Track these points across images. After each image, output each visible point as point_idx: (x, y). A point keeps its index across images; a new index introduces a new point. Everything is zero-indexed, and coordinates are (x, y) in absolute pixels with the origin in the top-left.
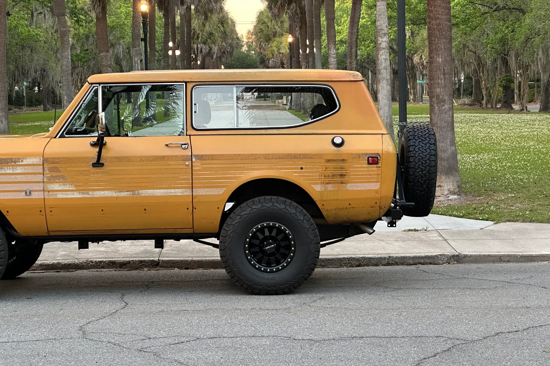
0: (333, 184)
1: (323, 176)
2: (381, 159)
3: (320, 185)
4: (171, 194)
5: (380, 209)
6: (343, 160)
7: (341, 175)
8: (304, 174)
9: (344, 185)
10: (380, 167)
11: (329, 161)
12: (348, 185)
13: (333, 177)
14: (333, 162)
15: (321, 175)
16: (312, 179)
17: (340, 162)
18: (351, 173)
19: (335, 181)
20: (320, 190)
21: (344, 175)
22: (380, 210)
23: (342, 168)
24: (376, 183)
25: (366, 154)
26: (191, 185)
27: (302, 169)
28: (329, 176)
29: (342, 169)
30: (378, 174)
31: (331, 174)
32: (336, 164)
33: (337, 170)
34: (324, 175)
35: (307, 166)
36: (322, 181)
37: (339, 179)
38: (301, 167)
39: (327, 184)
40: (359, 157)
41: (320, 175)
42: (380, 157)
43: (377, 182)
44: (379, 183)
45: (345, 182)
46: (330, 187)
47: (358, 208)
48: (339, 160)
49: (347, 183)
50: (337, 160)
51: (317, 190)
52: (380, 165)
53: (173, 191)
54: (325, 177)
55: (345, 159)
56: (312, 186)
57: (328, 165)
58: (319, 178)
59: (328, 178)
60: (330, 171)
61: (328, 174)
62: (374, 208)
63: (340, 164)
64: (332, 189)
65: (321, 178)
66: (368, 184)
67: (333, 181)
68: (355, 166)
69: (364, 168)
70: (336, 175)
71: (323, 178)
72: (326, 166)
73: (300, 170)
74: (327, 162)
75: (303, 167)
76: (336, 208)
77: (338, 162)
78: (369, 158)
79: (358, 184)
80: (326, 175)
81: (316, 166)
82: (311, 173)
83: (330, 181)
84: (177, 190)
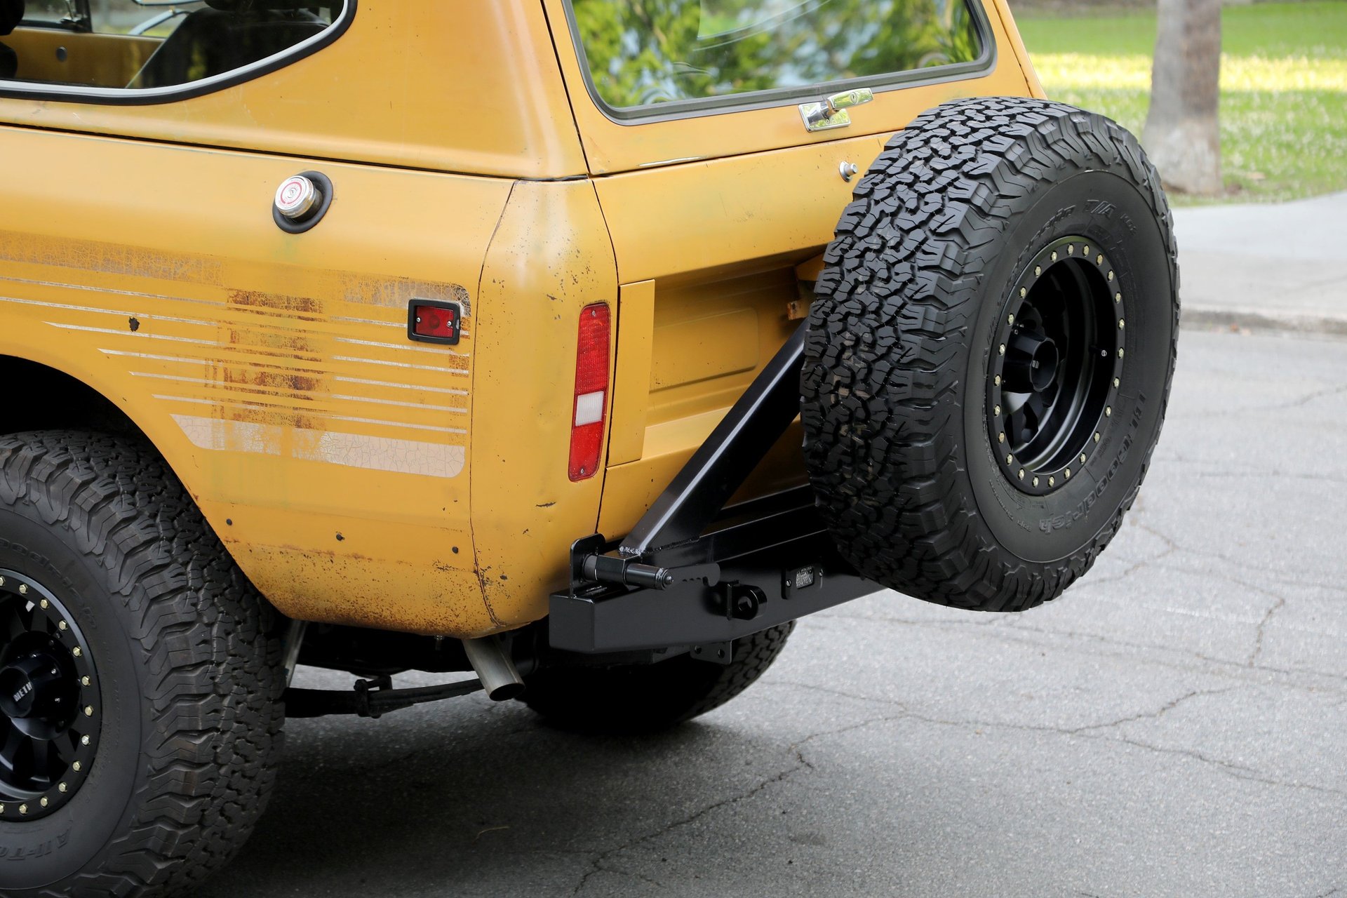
0: (263, 421)
1: (221, 374)
2: (473, 320)
3: (208, 421)
5: (483, 583)
6: (306, 305)
7: (297, 383)
8: (143, 355)
9: (309, 433)
10: (463, 364)
11: (244, 299)
12: (328, 437)
13: (262, 388)
14: (263, 309)
15: (211, 371)
16: (177, 383)
17: (291, 312)
18: (339, 378)
19: (273, 409)
20: (208, 445)
21: (309, 385)
22: (483, 591)
23: (299, 346)
24: (449, 448)
25: (405, 283)
27: (134, 325)
28: (244, 381)
29: (302, 348)
30: (455, 401)
31: (253, 372)
32: (276, 321)
33: (277, 351)
34: (225, 370)
35: (156, 317)
36: (219, 403)
37: (285, 401)
38: (131, 315)
39: (237, 417)
40: (375, 298)
41: (206, 367)
42: (467, 305)
43: (452, 439)
44: (462, 449)
45: (313, 422)
46: (250, 436)
47: (380, 560)
48: (288, 299)
49: (323, 427)
50: (279, 298)
51: (198, 444)
52: (463, 349)
54: (229, 384)
55: (312, 297)
56: (177, 418)
57: (246, 319)
58: (204, 381)
59: (243, 390)
60: (251, 352)
61: (241, 367)
62: (454, 573)
63: (291, 325)
64: (259, 448)
65: (214, 387)
66: (413, 444)
67: (263, 408)
68: (353, 341)
69: (394, 356)
70: (274, 378)
71: (221, 383)
72: (234, 327)
73: (129, 333)
74: (236, 302)
75: (140, 317)
76: (284, 546)
77: (284, 312)
78: (417, 308)
79: (366, 438)
80: (235, 371)
81: (193, 321)
82: (171, 354)
83: (250, 403)
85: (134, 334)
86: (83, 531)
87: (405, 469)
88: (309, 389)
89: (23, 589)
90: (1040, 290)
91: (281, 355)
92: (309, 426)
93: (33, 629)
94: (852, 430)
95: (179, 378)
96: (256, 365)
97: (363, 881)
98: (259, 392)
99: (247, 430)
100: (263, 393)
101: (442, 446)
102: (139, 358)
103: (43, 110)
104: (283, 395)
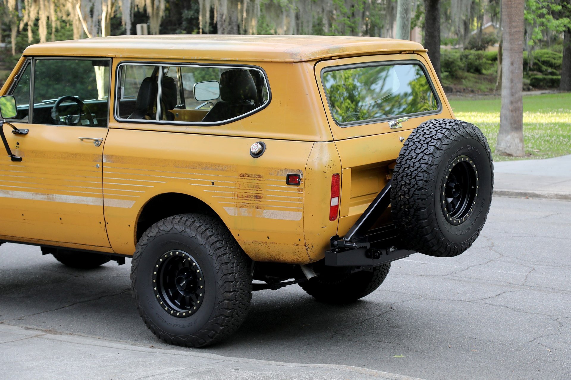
0: (248, 207)
1: (236, 196)
2: (304, 179)
3: (233, 208)
4: (83, 203)
5: (307, 249)
6: (259, 176)
7: (257, 197)
8: (215, 191)
9: (260, 210)
10: (301, 190)
11: (242, 175)
12: (265, 211)
13: (247, 199)
14: (248, 178)
15: (234, 195)
16: (225, 198)
17: (255, 178)
18: (268, 195)
19: (250, 204)
20: (233, 215)
21: (260, 197)
22: (307, 251)
23: (257, 187)
24: (298, 213)
25: (286, 170)
26: (102, 194)
27: (213, 183)
28: (242, 197)
29: (258, 188)
30: (299, 200)
31: (245, 195)
32: (251, 181)
33: (252, 189)
34: (237, 194)
35: (219, 181)
36: (236, 203)
37: (254, 202)
38: (212, 181)
39: (241, 207)
40: (278, 174)
41: (232, 194)
42: (302, 175)
43: (299, 210)
44: (301, 213)
45: (261, 207)
46: (244, 212)
47: (279, 244)
48: (254, 175)
49: (264, 208)
50: (252, 175)
51: (230, 214)
52: (301, 186)
53: (84, 198)
54: (238, 198)
55: (261, 174)
56: (225, 208)
57: (243, 181)
58: (232, 198)
59: (242, 199)
60: (244, 189)
61: (241, 193)
62: (299, 246)
63: (255, 182)
64: (247, 215)
65: (234, 199)
66: (288, 212)
67: (248, 204)
68: (272, 185)
69: (283, 189)
70: (250, 196)
71: (237, 198)
72: (240, 183)
73: (212, 186)
74: (240, 176)
75: (215, 181)
76: (253, 241)
77: (253, 178)
78: (289, 176)
79: (275, 211)
80: (240, 195)
81: (229, 182)
82: (223, 191)
83: (244, 203)
84: (89, 198)
85: (213, 186)
86: (200, 239)
87: (286, 219)
88: (260, 199)
89: (183, 255)
90: (454, 169)
91: (253, 190)
93: (185, 266)
94: (405, 207)
95: (225, 197)
96: (246, 193)
97: (272, 337)
98: (246, 200)
99: (243, 210)
100: (248, 200)
101: (296, 212)
102: (214, 192)
103: (188, 129)
104: (253, 200)
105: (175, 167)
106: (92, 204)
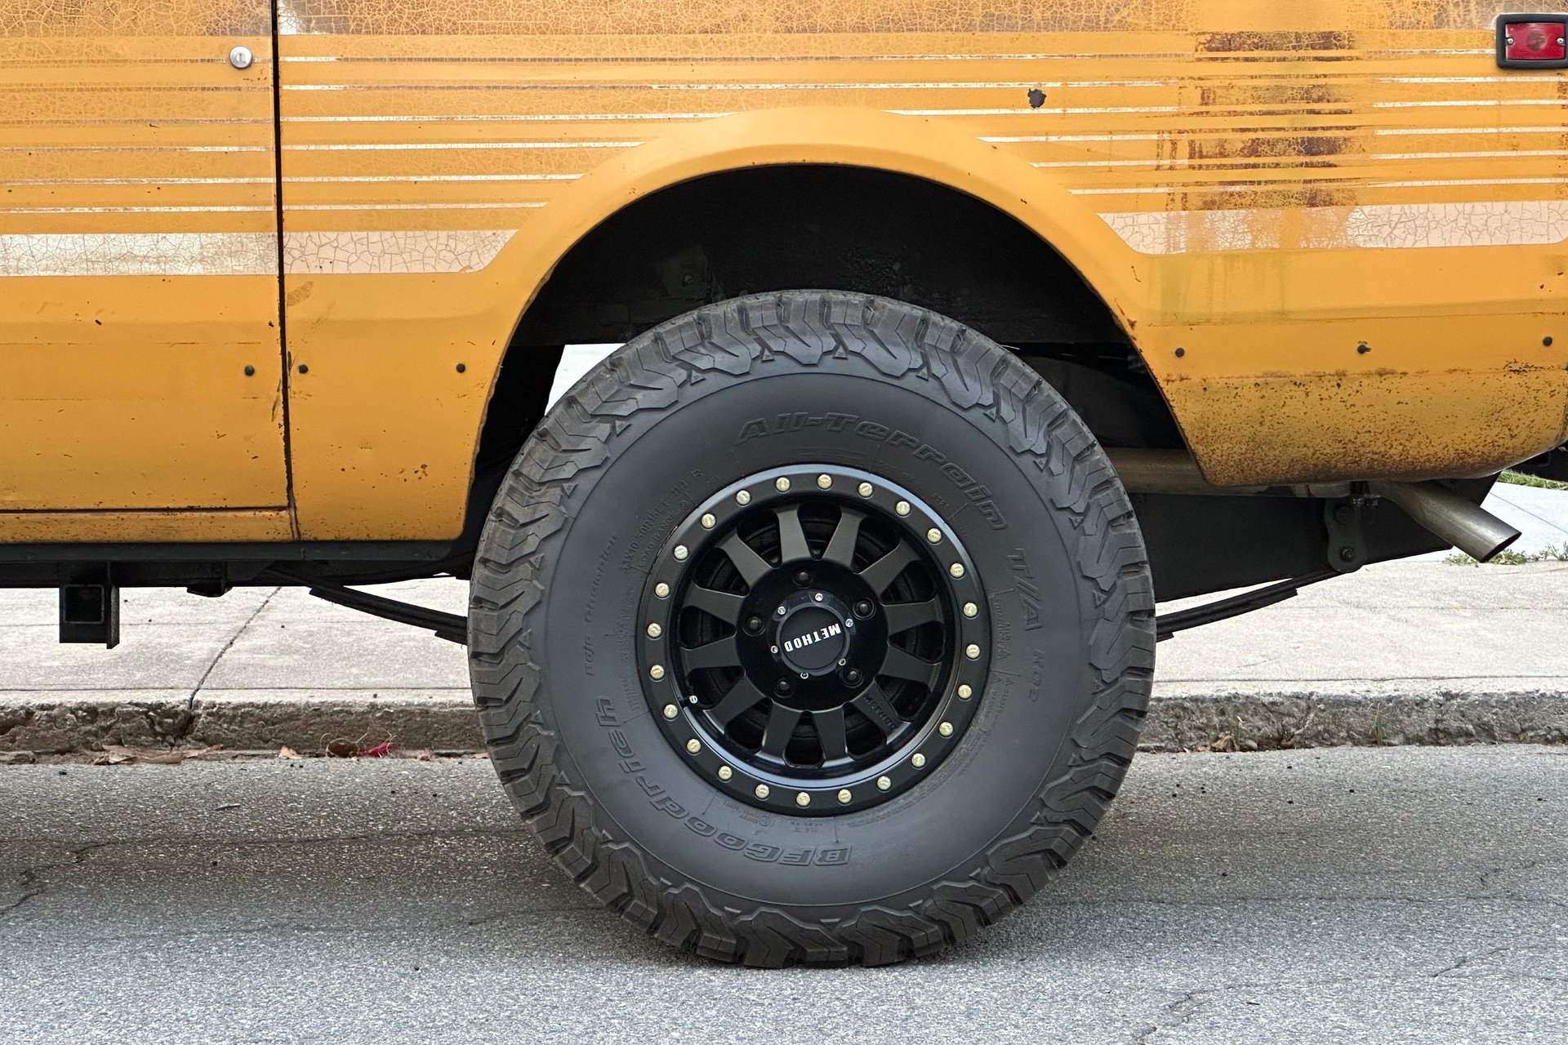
0: (1254, 204)
1: (1183, 149)
3: (1161, 216)
4: (132, 268)
6: (1328, 40)
7: (1311, 147)
8: (1053, 139)
9: (1330, 212)
11: (1223, 45)
12: (1357, 214)
13: (1252, 160)
14: (1256, 54)
15: (1168, 146)
16: (1110, 169)
17: (1302, 53)
18: (1380, 132)
19: (1270, 187)
20: (1159, 250)
21: (1333, 147)
23: (1315, 95)
24: (1555, 204)
26: (272, 208)
27: (1037, 99)
28: (1222, 155)
29: (1320, 100)
30: (1565, 141)
31: (1238, 141)
32: (1278, 67)
33: (1281, 107)
34: (1191, 143)
35: (1074, 84)
36: (1179, 190)
37: (1293, 174)
38: (1032, 86)
39: (1210, 205)
41: (1160, 145)
45: (1336, 197)
46: (1230, 229)
47: (1420, 373)
48: (1298, 37)
49: (1353, 200)
50: (1283, 36)
51: (1142, 250)
53: (141, 243)
54: (1196, 162)
55: (1338, 28)
56: (1108, 218)
57: (1223, 71)
58: (1155, 163)
59: (1219, 167)
60: (1235, 114)
61: (1216, 136)
62: (1533, 375)
63: (1303, 70)
64: (1245, 242)
65: (1171, 168)
66: (1499, 206)
67: (1255, 188)
68: (1405, 80)
69: (1475, 92)
70: (1272, 144)
71: (1186, 162)
72: (1206, 84)
73: (1029, 111)
74: (1210, 49)
75: (1048, 87)
76: (1265, 375)
77: (1292, 54)
78: (1508, 26)
79: (1423, 207)
80: (1207, 141)
81: (1138, 83)
82: (1100, 133)
83: (1232, 183)
84: (174, 238)
85: (1036, 111)
87: (1485, 241)
88: (1331, 152)
91: (1285, 113)
92: (1330, 203)
95: (1112, 163)
96: (1243, 130)
98: (1247, 166)
99: (1226, 220)
100: (1255, 166)
101: (1544, 203)
102: (1047, 143)
104: (1287, 166)
105: (789, 31)
106: (197, 269)
